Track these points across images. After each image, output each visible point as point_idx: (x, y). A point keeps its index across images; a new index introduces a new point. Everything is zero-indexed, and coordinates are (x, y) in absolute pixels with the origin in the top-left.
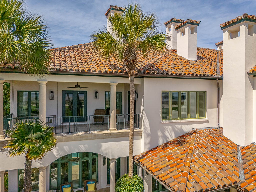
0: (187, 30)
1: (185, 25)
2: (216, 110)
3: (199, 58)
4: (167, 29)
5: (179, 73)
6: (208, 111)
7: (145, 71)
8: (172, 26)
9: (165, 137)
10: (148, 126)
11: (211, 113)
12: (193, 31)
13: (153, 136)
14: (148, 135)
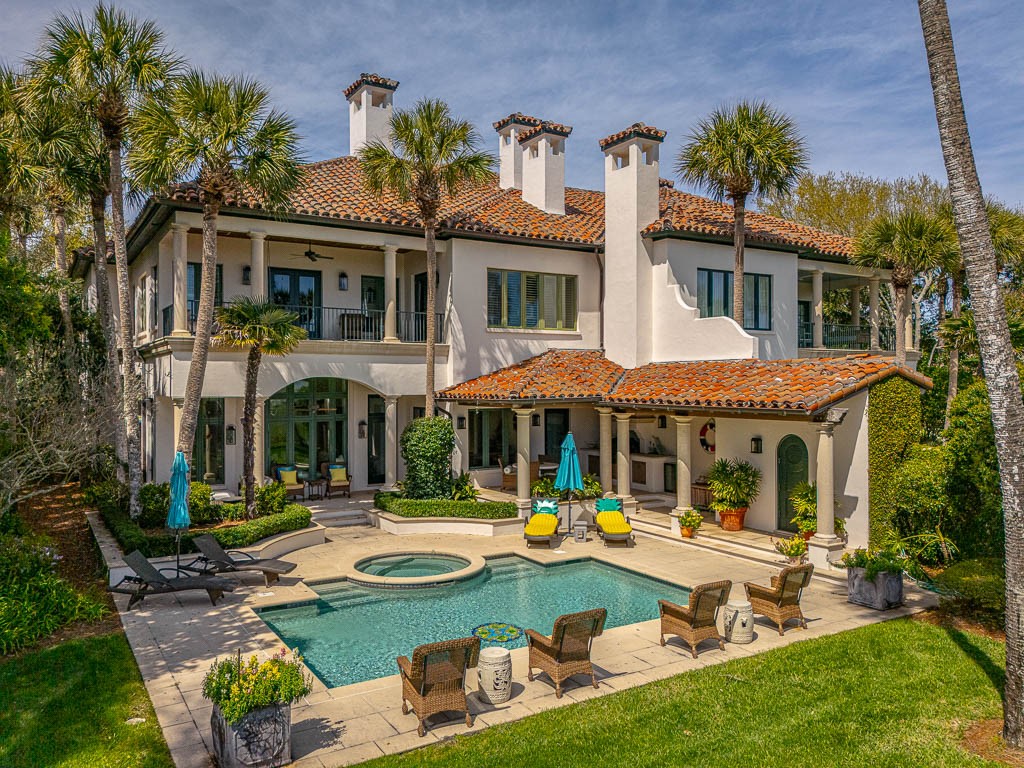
0: (542, 144)
1: (537, 133)
2: (598, 314)
3: (570, 210)
4: (501, 138)
5: (519, 232)
6: (581, 316)
7: (455, 223)
8: (512, 131)
9: (494, 360)
10: (461, 336)
11: (586, 321)
12: (556, 148)
13: (470, 358)
14: (462, 356)
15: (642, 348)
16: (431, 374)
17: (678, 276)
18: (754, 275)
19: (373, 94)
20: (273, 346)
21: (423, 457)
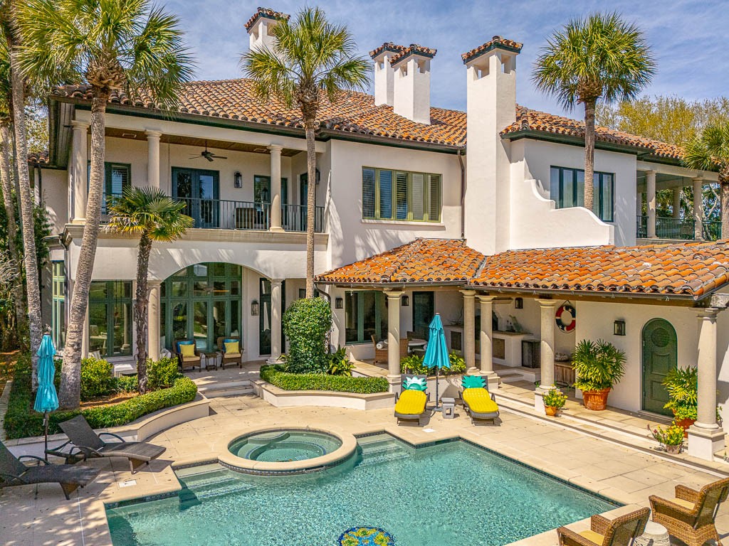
0: (411, 64)
1: (407, 55)
2: (459, 208)
3: (434, 122)
4: (376, 64)
5: (390, 135)
6: (445, 209)
7: (333, 125)
8: (386, 58)
9: (368, 248)
10: (338, 226)
11: (449, 213)
12: (423, 68)
13: (347, 245)
14: (339, 243)
15: (500, 237)
16: (311, 260)
17: (534, 171)
18: (600, 172)
19: (268, 25)
20: (162, 233)
21: (303, 334)
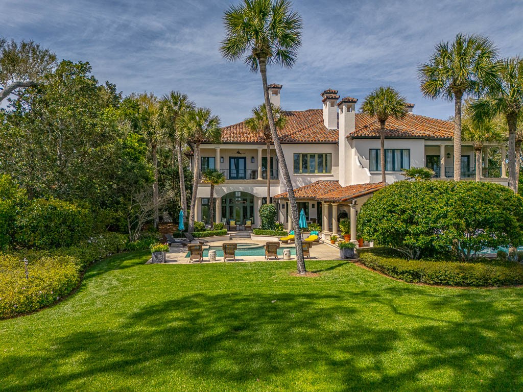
6: (333, 168)
10: (283, 177)
11: (337, 170)
12: (331, 105)
14: (284, 184)
16: (269, 190)
17: (360, 152)
18: (401, 149)
19: (273, 91)
20: (217, 182)
21: (264, 217)
